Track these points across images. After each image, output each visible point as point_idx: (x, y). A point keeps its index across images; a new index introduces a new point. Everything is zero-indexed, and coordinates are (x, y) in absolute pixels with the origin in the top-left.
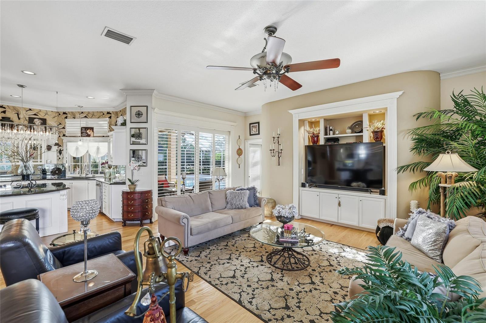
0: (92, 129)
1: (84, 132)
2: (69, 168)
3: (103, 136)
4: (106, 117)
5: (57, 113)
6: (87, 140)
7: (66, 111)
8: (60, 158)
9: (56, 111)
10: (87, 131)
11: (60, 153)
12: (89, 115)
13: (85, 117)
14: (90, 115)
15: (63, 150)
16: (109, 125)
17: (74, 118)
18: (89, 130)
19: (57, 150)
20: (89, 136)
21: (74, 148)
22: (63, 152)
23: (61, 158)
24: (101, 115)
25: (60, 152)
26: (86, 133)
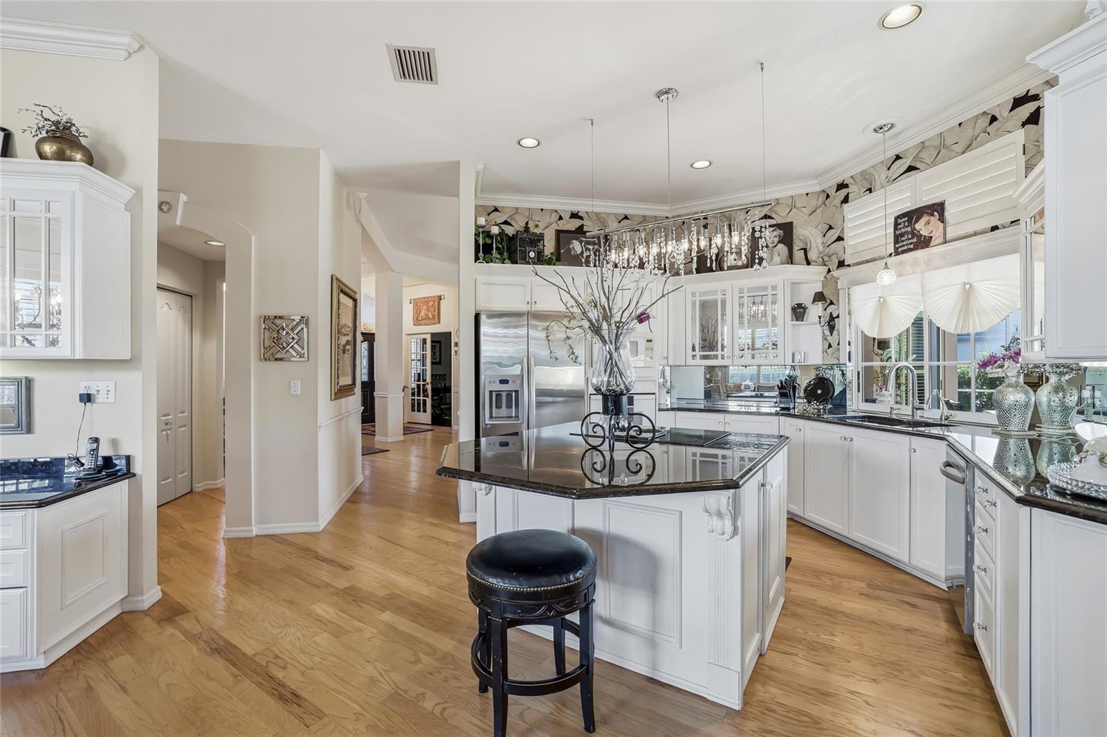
0: (938, 209)
1: (906, 233)
2: (859, 378)
3: (994, 228)
4: (1009, 125)
5: (821, 196)
6: (916, 262)
7: (844, 177)
8: (830, 346)
9: (818, 189)
10: (917, 226)
11: (832, 328)
12: (924, 155)
13: (911, 169)
14: (927, 156)
15: (838, 317)
16: (1026, 161)
17: (870, 190)
18: (925, 219)
19: (820, 317)
20: (924, 243)
21: (872, 304)
22: (839, 323)
23: (834, 345)
24: (977, 132)
25: (831, 324)
26: (914, 233)
